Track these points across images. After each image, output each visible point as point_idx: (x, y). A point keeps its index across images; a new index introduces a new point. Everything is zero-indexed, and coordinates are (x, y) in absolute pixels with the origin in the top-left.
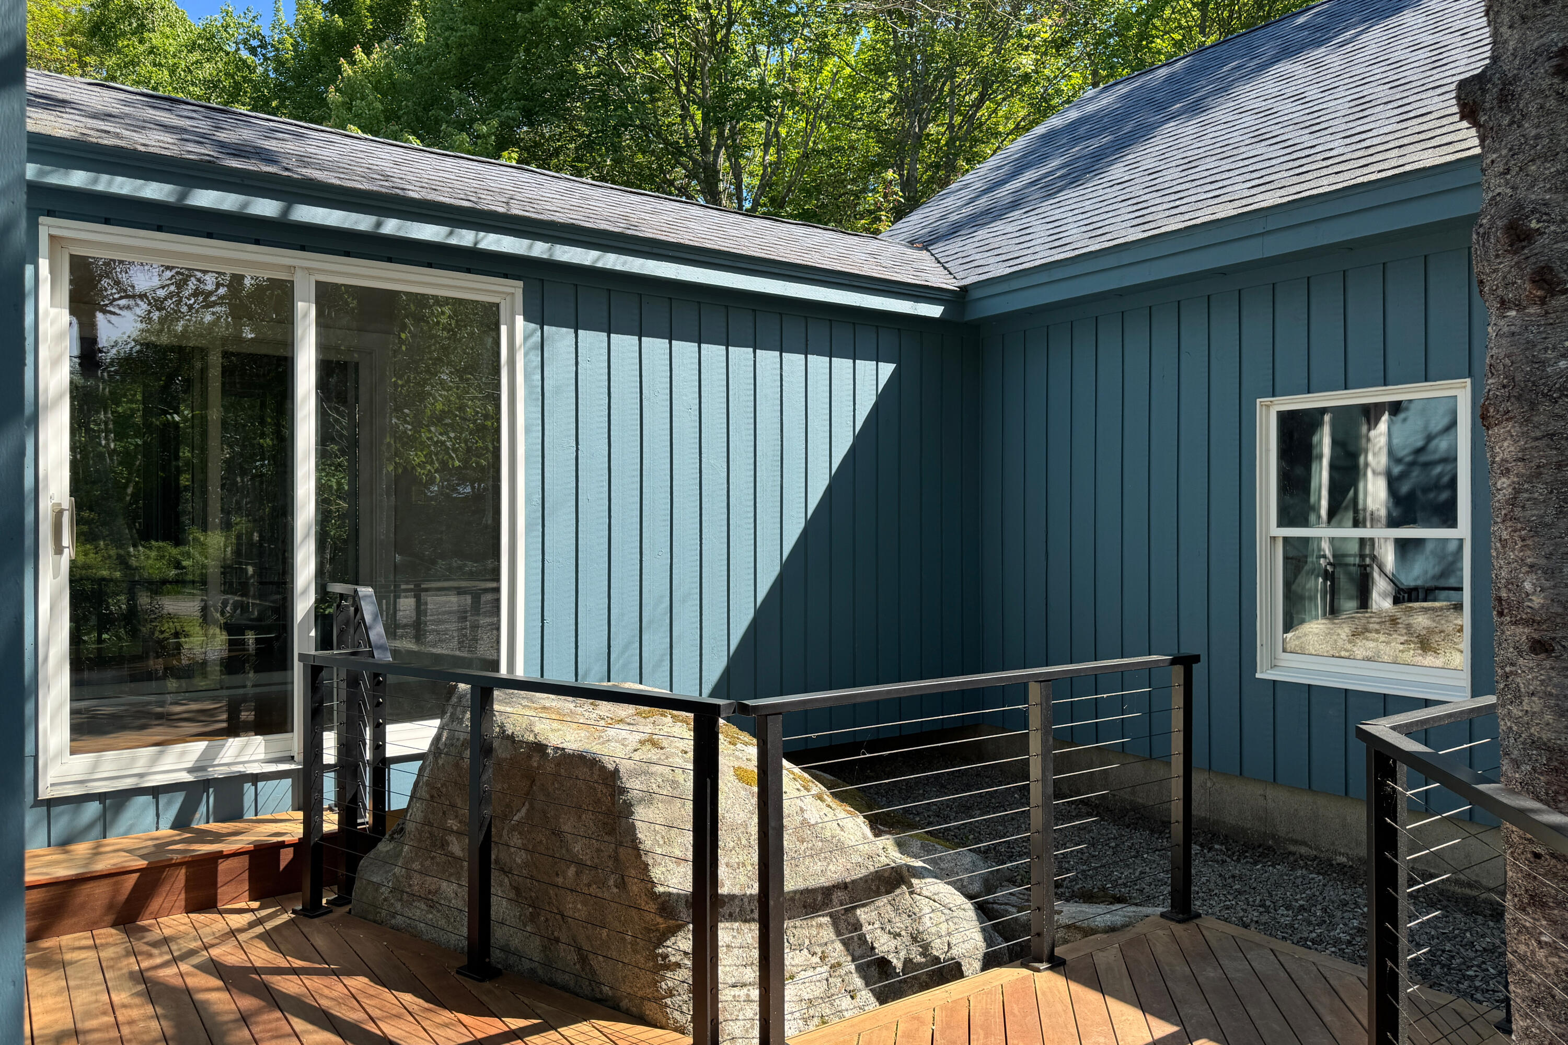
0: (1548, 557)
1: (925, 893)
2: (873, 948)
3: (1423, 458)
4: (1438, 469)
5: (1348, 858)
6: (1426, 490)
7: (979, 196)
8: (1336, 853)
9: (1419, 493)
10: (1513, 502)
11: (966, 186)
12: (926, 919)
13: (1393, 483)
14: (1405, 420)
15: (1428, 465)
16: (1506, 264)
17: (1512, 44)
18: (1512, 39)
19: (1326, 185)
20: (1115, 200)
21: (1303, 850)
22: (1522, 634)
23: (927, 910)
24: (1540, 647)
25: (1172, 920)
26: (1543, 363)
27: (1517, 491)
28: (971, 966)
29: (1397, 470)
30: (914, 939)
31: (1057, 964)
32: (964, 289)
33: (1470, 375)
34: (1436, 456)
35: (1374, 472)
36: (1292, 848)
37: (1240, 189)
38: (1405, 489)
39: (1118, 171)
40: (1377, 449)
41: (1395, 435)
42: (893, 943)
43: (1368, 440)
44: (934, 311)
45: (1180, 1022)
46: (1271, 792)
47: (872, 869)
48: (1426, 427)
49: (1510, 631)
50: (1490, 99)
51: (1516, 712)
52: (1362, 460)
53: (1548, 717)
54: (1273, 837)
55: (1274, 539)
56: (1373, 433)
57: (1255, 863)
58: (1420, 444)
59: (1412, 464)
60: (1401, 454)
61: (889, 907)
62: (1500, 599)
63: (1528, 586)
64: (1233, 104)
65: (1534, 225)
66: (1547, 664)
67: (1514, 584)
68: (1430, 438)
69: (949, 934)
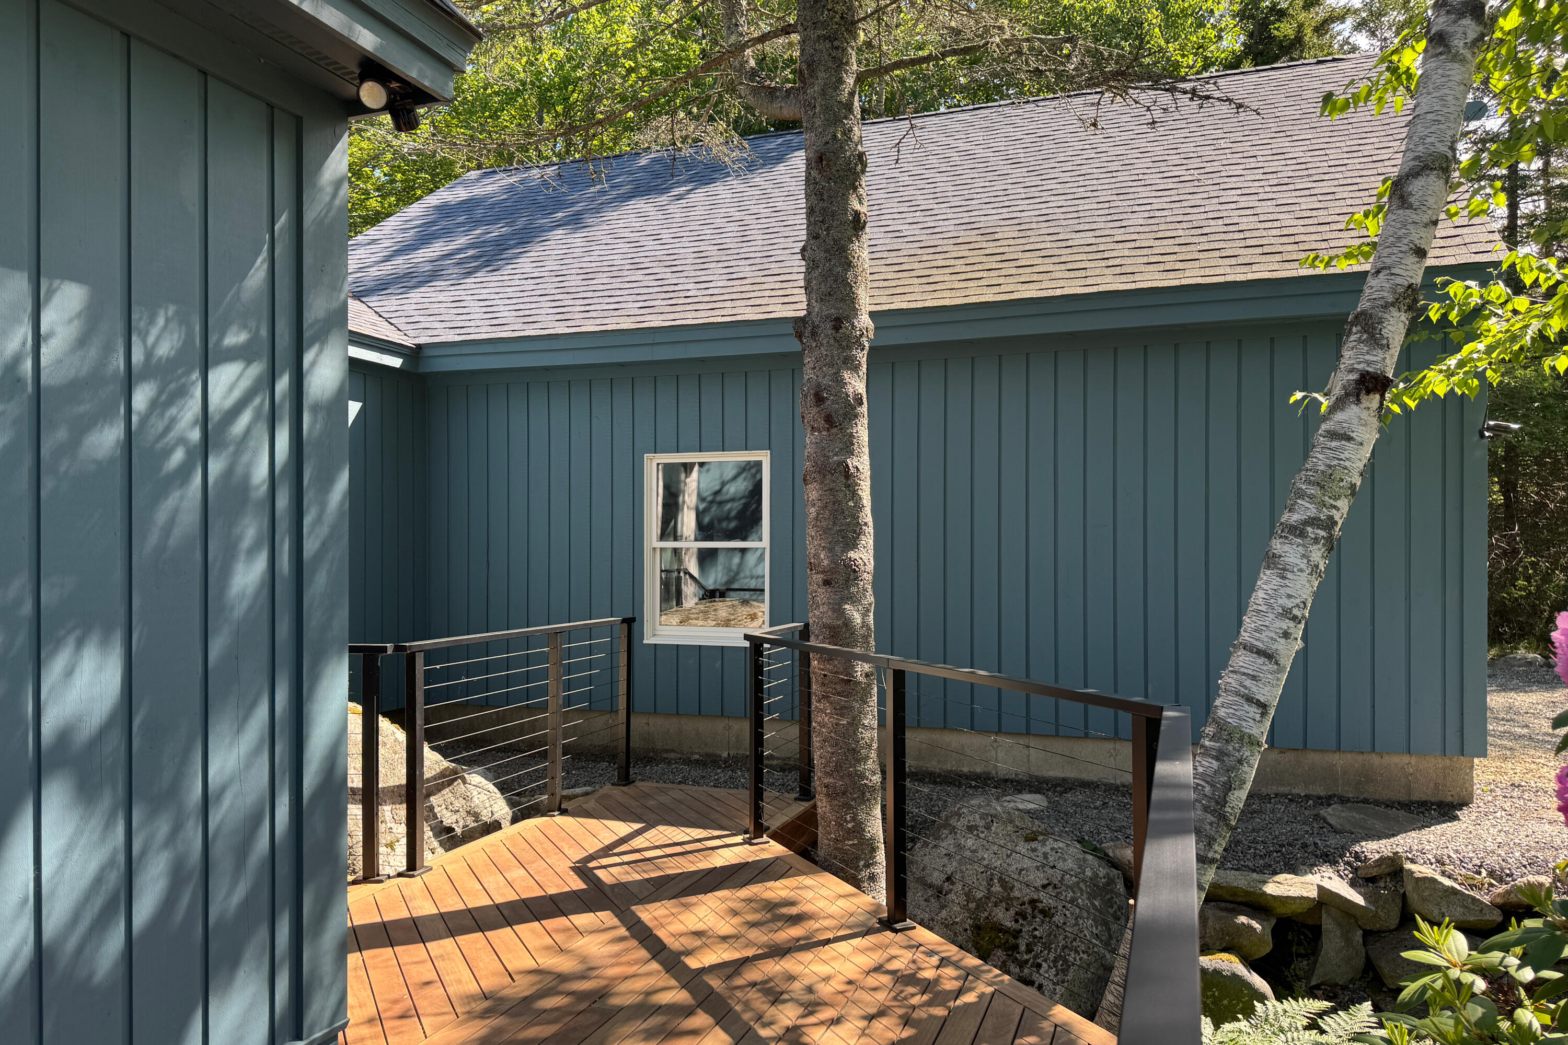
0: (830, 543)
1: (473, 783)
2: (442, 822)
3: (718, 498)
4: (728, 506)
5: (700, 755)
6: (720, 520)
7: (392, 256)
8: (692, 753)
9: (716, 522)
10: (816, 519)
11: (373, 242)
12: (475, 799)
13: (699, 515)
14: (708, 470)
15: (721, 503)
16: (815, 410)
17: (816, 310)
18: (817, 307)
19: (690, 319)
20: (533, 293)
21: (672, 755)
22: (819, 578)
23: (475, 793)
24: (827, 583)
25: (620, 785)
26: (828, 457)
27: (818, 514)
28: (505, 823)
29: (701, 507)
30: (468, 812)
31: (564, 812)
32: (419, 347)
33: (770, 449)
34: (728, 497)
35: (688, 508)
36: (665, 755)
37: (632, 307)
38: (706, 520)
39: (525, 264)
40: (690, 491)
41: (702, 481)
42: (454, 817)
43: (685, 484)
44: (395, 362)
45: (645, 822)
46: (652, 721)
47: (438, 770)
48: (721, 476)
49: (815, 577)
50: (807, 333)
51: (817, 613)
52: (681, 499)
53: (830, 613)
54: (653, 750)
55: (654, 549)
56: (688, 480)
57: (645, 766)
58: (717, 488)
59: (712, 502)
60: (705, 495)
61: (450, 795)
62: (811, 563)
63: (822, 556)
64: (607, 227)
65: (825, 395)
66: (829, 590)
67: (816, 556)
68: (723, 484)
69: (491, 806)
